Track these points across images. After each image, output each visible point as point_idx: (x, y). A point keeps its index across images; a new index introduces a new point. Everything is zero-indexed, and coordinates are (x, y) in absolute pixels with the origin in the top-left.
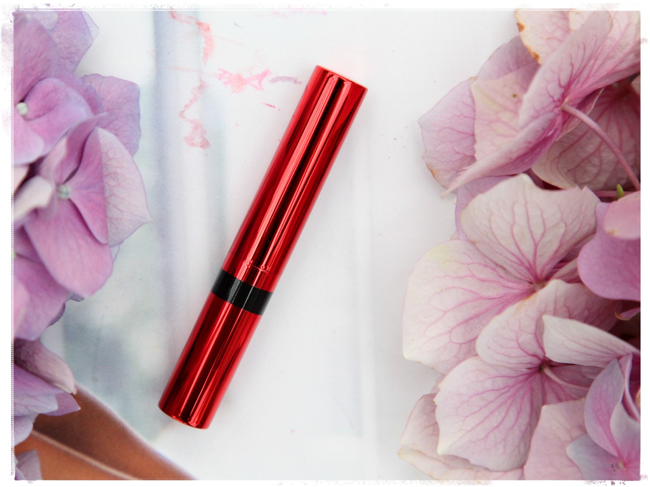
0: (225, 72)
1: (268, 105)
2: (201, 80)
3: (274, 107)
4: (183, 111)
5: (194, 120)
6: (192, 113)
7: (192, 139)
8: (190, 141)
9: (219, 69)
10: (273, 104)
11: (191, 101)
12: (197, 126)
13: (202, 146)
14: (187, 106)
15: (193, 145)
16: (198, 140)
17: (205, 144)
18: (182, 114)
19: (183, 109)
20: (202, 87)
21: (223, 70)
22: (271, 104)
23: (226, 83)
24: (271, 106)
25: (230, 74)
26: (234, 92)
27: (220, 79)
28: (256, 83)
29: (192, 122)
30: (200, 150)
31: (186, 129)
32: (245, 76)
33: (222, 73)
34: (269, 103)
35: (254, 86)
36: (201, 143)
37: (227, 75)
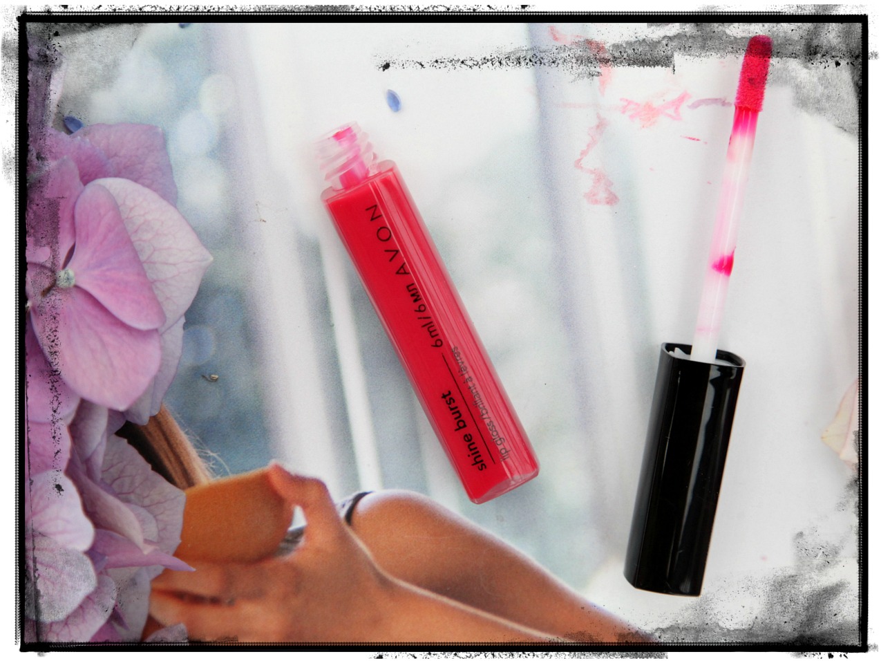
0: (630, 102)
1: (690, 138)
2: (599, 117)
3: (698, 140)
4: (580, 160)
5: (595, 170)
6: (591, 161)
7: (594, 195)
8: (592, 198)
9: (621, 100)
10: (697, 137)
11: (588, 146)
12: (599, 177)
13: (608, 203)
14: (584, 153)
15: (596, 202)
16: (602, 195)
17: (612, 200)
18: (578, 164)
19: (579, 157)
20: (601, 125)
21: (627, 100)
22: (694, 137)
23: (632, 117)
24: (693, 139)
25: (637, 104)
26: (643, 127)
27: (624, 112)
28: (671, 111)
29: (592, 172)
30: (607, 208)
31: (586, 183)
32: (657, 103)
33: (626, 103)
35: (670, 116)
36: (607, 198)
37: (632, 106)
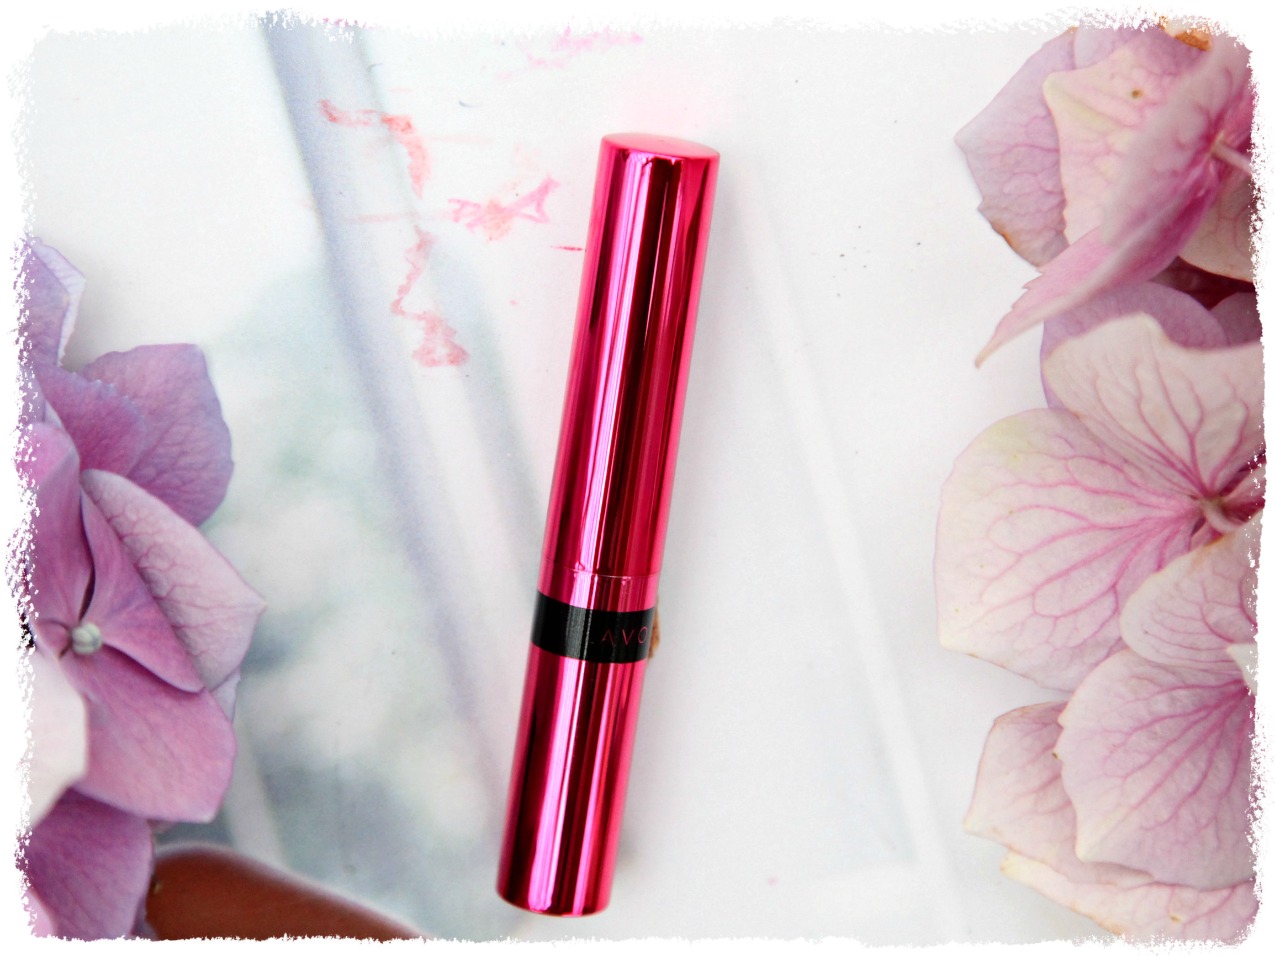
0: (464, 204)
1: (566, 248)
2: (418, 231)
3: (579, 249)
4: (398, 302)
5: (425, 313)
6: (418, 300)
7: (429, 353)
8: (426, 357)
9: (450, 201)
10: (577, 246)
11: (410, 278)
12: (433, 324)
13: (452, 362)
14: (403, 290)
15: (434, 363)
16: (442, 351)
17: (458, 356)
18: (397, 309)
19: (397, 297)
20: (424, 244)
21: (459, 201)
22: (573, 246)
23: (470, 226)
24: (572, 249)
25: (476, 206)
26: (491, 239)
27: (457, 220)
28: (531, 210)
29: (420, 318)
30: (452, 370)
31: (413, 335)
32: (507, 200)
33: (457, 206)
34: (567, 245)
35: (530, 217)
36: (449, 355)
37: (469, 209)
